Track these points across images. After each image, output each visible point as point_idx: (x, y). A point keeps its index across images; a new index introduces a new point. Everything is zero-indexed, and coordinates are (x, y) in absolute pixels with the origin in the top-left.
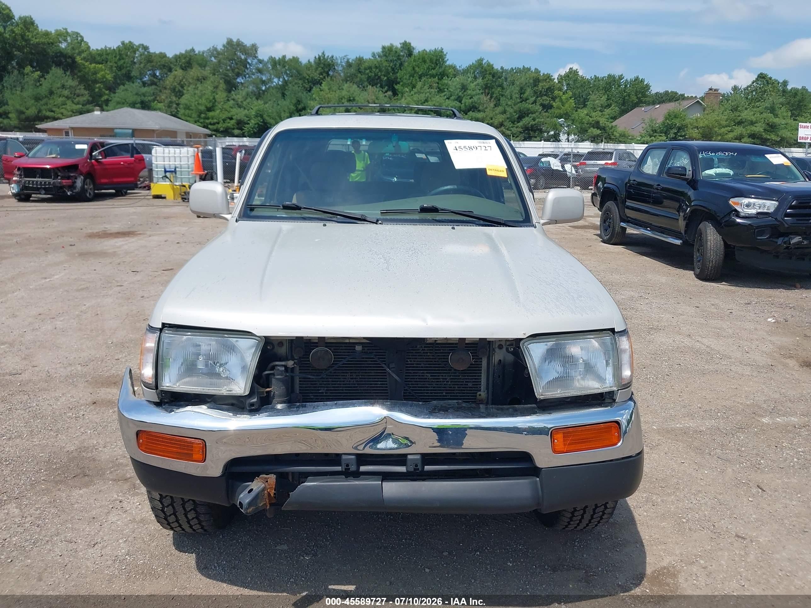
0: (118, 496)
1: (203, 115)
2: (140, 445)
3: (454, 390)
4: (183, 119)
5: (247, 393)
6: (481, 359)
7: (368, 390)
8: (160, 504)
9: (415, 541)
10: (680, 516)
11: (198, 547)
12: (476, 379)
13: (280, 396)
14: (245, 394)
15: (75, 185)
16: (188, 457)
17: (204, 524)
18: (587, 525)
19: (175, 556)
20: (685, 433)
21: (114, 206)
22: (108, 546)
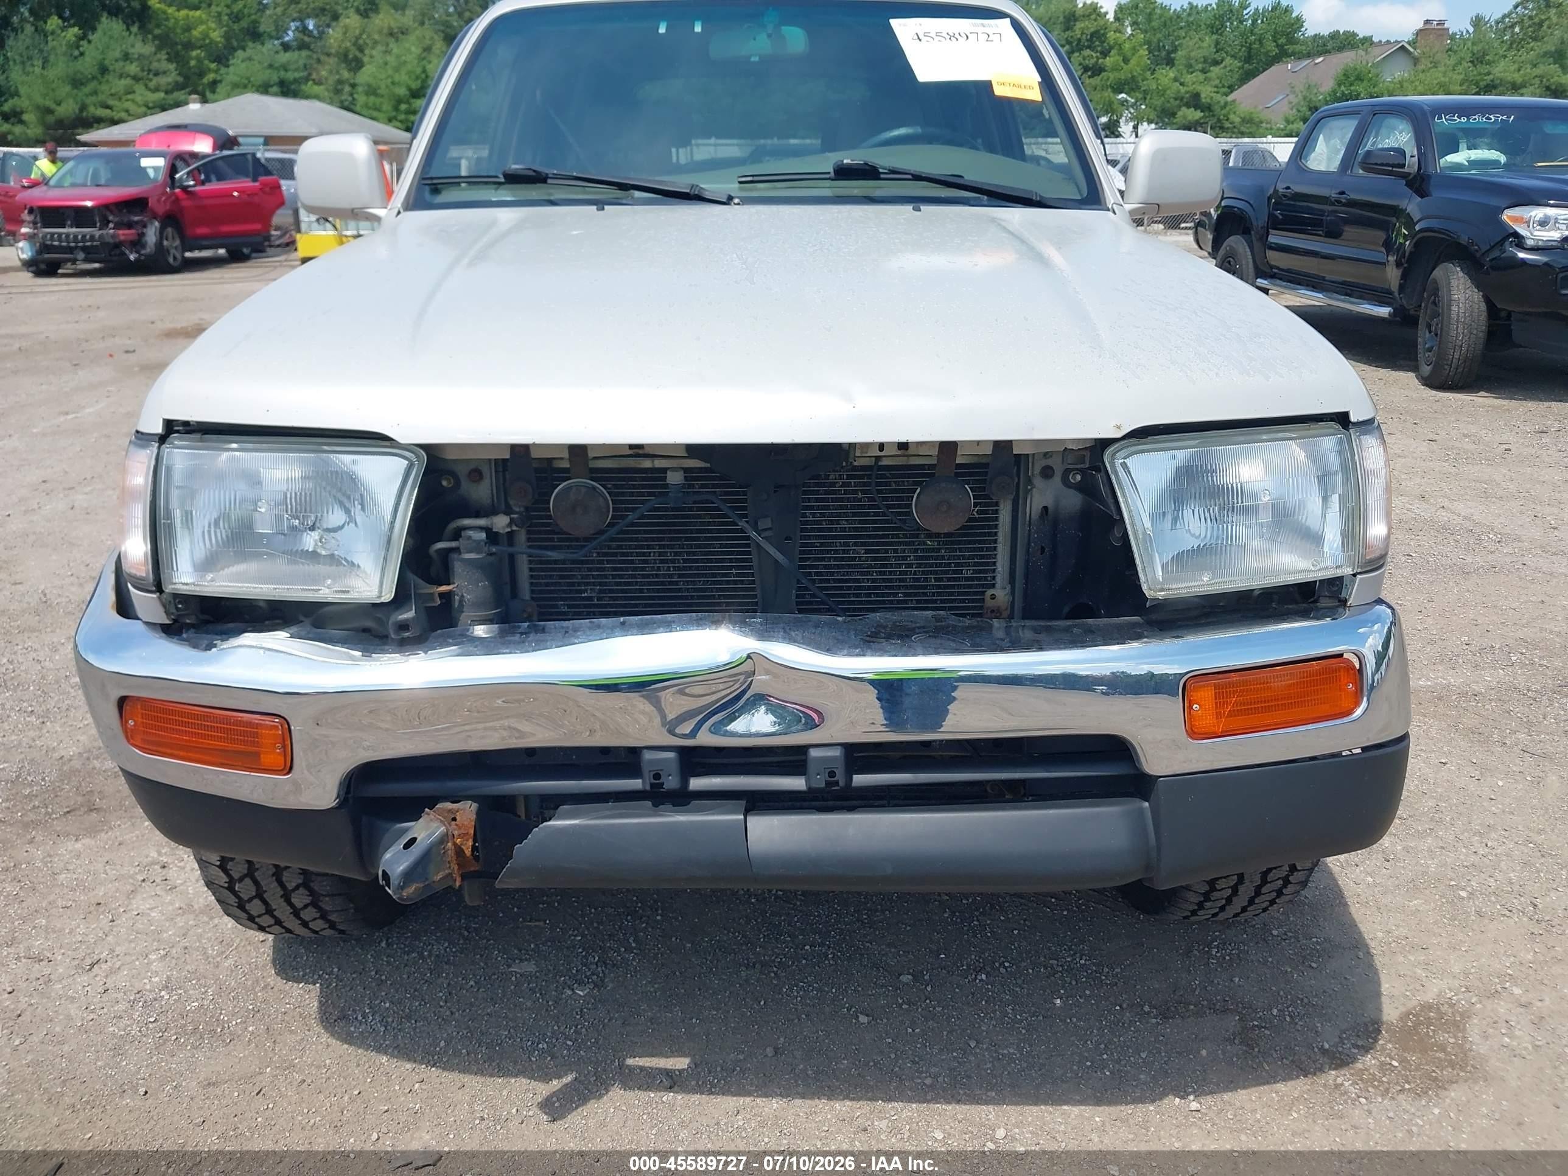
0: (160, 854)
1: (403, 107)
2: (130, 736)
3: (925, 587)
4: (366, 114)
5: (388, 596)
6: (997, 504)
7: (705, 590)
8: (222, 874)
9: (834, 948)
10: (1453, 883)
11: (329, 970)
12: (982, 557)
13: (477, 605)
14: (383, 600)
15: (143, 241)
16: (251, 762)
17: (333, 917)
18: (1244, 909)
19: (276, 989)
20: (1440, 699)
21: (222, 281)
22: (122, 968)
